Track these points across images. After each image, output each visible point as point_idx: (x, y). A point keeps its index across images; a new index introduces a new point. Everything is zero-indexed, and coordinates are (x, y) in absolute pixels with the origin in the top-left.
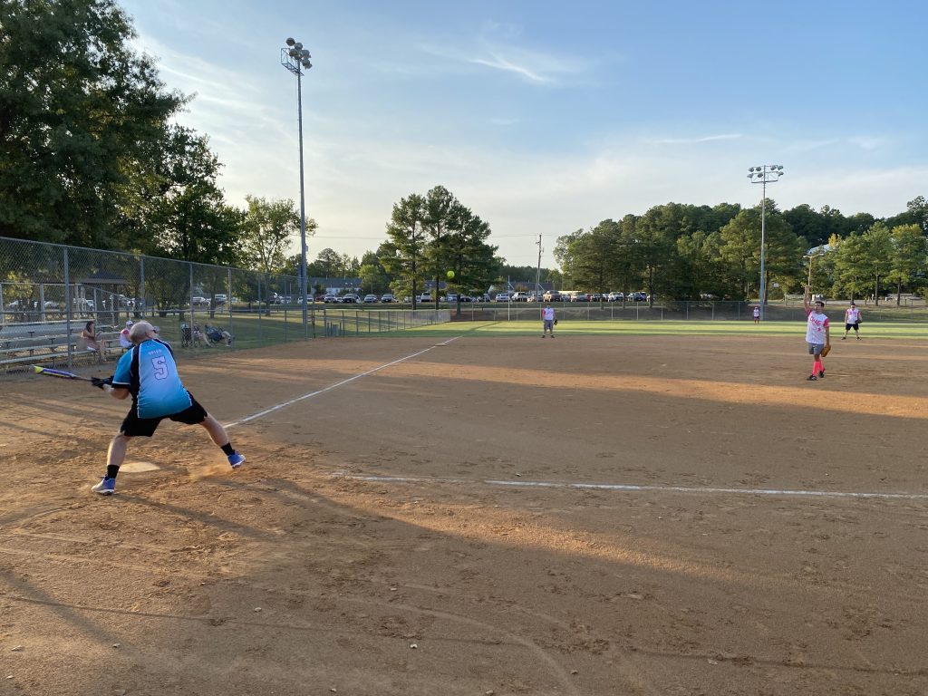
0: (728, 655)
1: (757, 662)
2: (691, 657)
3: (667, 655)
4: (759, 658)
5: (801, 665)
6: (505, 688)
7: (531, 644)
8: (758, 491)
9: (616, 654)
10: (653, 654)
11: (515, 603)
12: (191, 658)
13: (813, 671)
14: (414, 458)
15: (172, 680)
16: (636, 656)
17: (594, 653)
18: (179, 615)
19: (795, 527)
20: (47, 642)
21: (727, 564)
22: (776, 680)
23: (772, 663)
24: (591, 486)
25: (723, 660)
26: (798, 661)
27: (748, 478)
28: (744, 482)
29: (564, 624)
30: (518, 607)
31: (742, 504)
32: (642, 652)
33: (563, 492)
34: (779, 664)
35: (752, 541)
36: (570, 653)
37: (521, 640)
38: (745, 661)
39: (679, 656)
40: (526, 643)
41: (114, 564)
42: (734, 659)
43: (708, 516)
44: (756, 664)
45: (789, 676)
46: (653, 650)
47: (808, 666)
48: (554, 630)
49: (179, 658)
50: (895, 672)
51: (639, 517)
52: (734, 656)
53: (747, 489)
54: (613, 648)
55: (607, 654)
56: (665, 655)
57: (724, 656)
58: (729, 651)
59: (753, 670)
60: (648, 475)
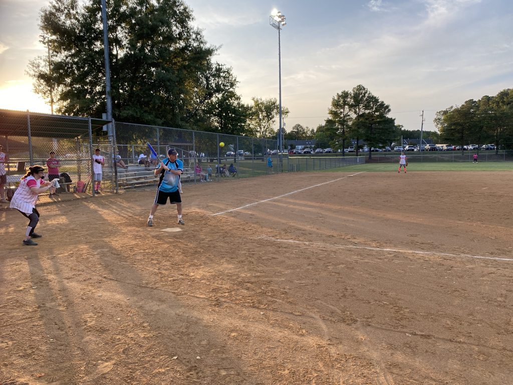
0: (419, 333)
1: (434, 338)
2: (398, 332)
3: (386, 329)
4: (436, 336)
5: (460, 342)
6: (294, 333)
7: (317, 317)
8: (497, 259)
9: (359, 326)
10: (378, 328)
11: (319, 299)
12: (164, 306)
13: (465, 346)
14: (303, 232)
15: (153, 313)
16: (369, 329)
17: (348, 324)
18: (166, 290)
19: (508, 278)
20: (111, 294)
21: (449, 292)
22: (440, 347)
23: (443, 339)
24: (394, 250)
25: (415, 334)
26: (459, 340)
27: (496, 251)
28: (492, 254)
29: (339, 312)
30: (319, 301)
31: (482, 264)
32: (373, 327)
33: (376, 252)
34: (447, 340)
36: (335, 323)
37: (313, 315)
38: (428, 337)
39: (392, 330)
40: (316, 317)
41: (147, 268)
42: (422, 335)
43: (455, 269)
45: (449, 346)
47: (464, 343)
48: (332, 313)
49: (159, 305)
51: (413, 267)
52: (424, 333)
53: (491, 257)
54: (358, 323)
55: (354, 326)
56: (384, 329)
57: (417, 333)
58: (422, 331)
59: (430, 341)
60: (432, 247)
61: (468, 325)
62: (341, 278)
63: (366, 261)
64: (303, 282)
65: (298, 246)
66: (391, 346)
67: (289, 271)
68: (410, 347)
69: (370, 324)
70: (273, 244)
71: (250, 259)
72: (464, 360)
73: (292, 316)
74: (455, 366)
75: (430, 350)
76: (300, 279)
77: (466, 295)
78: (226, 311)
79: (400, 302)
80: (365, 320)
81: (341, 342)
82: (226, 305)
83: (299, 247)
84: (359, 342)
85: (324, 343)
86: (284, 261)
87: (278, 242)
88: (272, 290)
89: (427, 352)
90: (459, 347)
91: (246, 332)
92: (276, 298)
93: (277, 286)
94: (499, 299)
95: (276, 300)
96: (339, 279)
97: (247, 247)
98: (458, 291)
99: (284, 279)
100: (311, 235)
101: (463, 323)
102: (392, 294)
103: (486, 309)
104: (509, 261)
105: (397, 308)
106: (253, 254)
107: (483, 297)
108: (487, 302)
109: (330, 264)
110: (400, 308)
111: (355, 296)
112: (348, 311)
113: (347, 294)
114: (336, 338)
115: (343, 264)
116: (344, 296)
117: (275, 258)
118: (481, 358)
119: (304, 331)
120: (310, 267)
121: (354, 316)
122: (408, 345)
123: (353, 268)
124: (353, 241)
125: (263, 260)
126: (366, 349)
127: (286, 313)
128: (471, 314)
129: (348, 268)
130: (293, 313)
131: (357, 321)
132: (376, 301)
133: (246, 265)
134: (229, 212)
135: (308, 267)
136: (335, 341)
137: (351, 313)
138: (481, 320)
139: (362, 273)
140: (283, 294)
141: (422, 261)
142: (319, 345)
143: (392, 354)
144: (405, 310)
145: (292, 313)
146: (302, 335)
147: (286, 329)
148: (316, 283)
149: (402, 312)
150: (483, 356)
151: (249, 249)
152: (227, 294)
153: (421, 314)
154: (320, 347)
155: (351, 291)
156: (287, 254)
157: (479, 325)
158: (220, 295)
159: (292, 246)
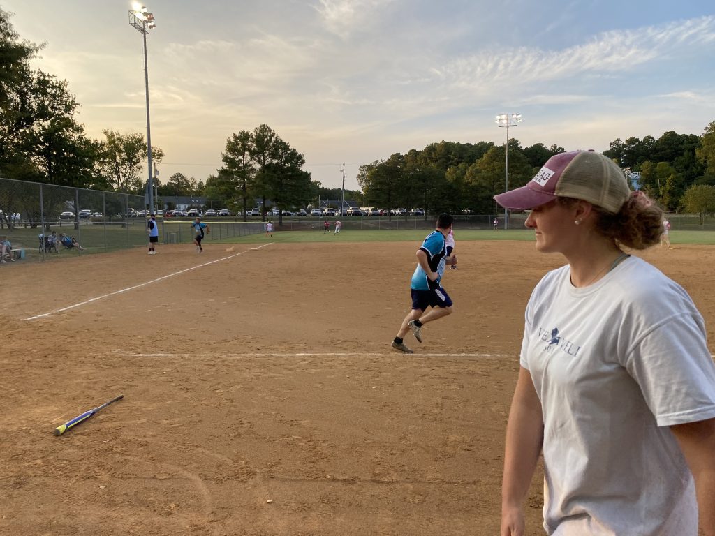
0: (342, 478)
1: (360, 481)
3: (296, 480)
4: (362, 478)
6: (156, 513)
7: (195, 477)
8: (431, 355)
9: (258, 481)
10: (286, 480)
11: (200, 447)
13: (397, 486)
14: (181, 338)
16: (273, 483)
17: (242, 481)
21: (378, 409)
22: (367, 493)
24: (310, 354)
25: (336, 481)
26: (390, 479)
29: (229, 462)
30: (200, 450)
32: (278, 479)
33: (286, 360)
35: (405, 392)
36: (222, 483)
37: (189, 475)
38: (352, 481)
39: (304, 480)
40: (192, 477)
42: (345, 480)
43: (385, 374)
44: (359, 483)
45: (378, 490)
46: (287, 477)
47: (396, 482)
48: (220, 466)
50: (456, 483)
51: (333, 376)
52: (346, 477)
53: (424, 353)
54: (257, 477)
55: (251, 482)
56: (294, 480)
57: (338, 478)
58: (344, 474)
59: (354, 487)
60: (358, 345)
61: (401, 454)
62: (235, 406)
63: (272, 374)
64: (176, 420)
65: (171, 362)
66: (304, 508)
67: (155, 405)
68: (328, 503)
69: (275, 475)
70: (131, 363)
71: (88, 392)
72: (397, 508)
73: (153, 481)
74: (386, 519)
75: (354, 502)
76: (171, 417)
77: (398, 410)
78: (35, 493)
79: (316, 433)
80: (267, 469)
81: (230, 515)
82: (37, 480)
83: (174, 363)
84: (256, 509)
85: (203, 520)
86: (148, 390)
87: (139, 358)
88: (124, 441)
89: (350, 505)
90: (390, 489)
91: (71, 527)
92: (129, 455)
93: (132, 433)
94: (435, 411)
95: (129, 457)
96: (232, 408)
97: (85, 372)
98: (388, 405)
99: (144, 421)
100: (193, 342)
101: (394, 451)
102: (306, 422)
103: (420, 428)
104: (443, 357)
105: (311, 443)
106: (96, 383)
107: (417, 411)
108: (422, 417)
109: (220, 386)
110: (317, 443)
111: (253, 433)
112: (242, 459)
113: (242, 431)
114: (223, 508)
115: (238, 383)
116: (238, 435)
117: (131, 386)
118: (417, 501)
119: (173, 506)
120: (189, 395)
121: (251, 466)
122: (325, 499)
123: (253, 388)
124: (255, 345)
125: (112, 391)
126: (268, 517)
127: (145, 478)
128: (404, 438)
129: (245, 389)
130: (157, 476)
131: (255, 473)
132: (283, 436)
133: (80, 404)
134: (56, 313)
135: (185, 396)
136: (221, 514)
137: (247, 463)
138: (415, 444)
139: (265, 394)
140: (142, 446)
141: (344, 367)
142: (196, 525)
143: (304, 519)
144: (324, 445)
145: (154, 478)
146: (169, 513)
147: (143, 508)
148: (196, 419)
149: (318, 448)
150: (419, 496)
151: (88, 375)
152: (39, 462)
153: (344, 447)
154: (196, 528)
155: (249, 425)
156: (153, 378)
157: (413, 452)
158: (26, 464)
159: (162, 362)
